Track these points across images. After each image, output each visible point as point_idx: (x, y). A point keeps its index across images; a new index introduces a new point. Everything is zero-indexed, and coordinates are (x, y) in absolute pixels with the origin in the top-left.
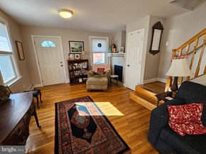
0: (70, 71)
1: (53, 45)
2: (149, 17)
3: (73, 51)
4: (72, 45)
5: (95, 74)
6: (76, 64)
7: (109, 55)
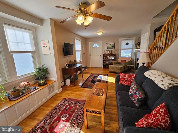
0: (104, 60)
1: (98, 46)
2: (150, 24)
3: (108, 48)
4: (108, 45)
5: (119, 63)
6: (108, 57)
7: (135, 50)
